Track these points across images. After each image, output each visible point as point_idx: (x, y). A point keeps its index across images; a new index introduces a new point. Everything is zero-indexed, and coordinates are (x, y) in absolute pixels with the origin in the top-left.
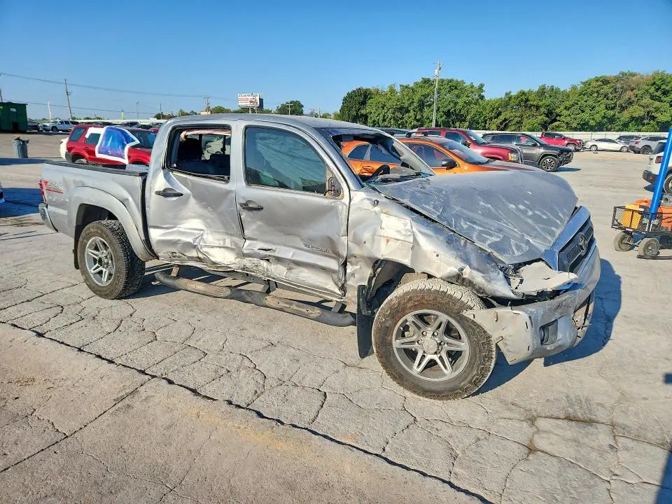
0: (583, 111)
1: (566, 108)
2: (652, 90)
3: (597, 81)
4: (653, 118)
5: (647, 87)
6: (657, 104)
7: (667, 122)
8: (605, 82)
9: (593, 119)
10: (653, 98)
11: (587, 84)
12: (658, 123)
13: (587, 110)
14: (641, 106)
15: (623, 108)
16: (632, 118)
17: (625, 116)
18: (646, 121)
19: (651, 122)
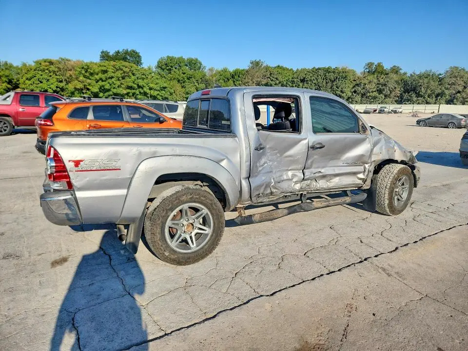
0: (41, 82)
1: (27, 79)
2: (83, 72)
3: (45, 61)
4: (88, 89)
5: (80, 70)
6: (89, 81)
7: (97, 92)
8: (51, 63)
9: (50, 88)
10: (85, 76)
11: (38, 63)
12: (92, 92)
13: (44, 81)
14: (79, 81)
15: (68, 83)
16: (76, 89)
17: (71, 87)
18: (84, 91)
19: (88, 91)
